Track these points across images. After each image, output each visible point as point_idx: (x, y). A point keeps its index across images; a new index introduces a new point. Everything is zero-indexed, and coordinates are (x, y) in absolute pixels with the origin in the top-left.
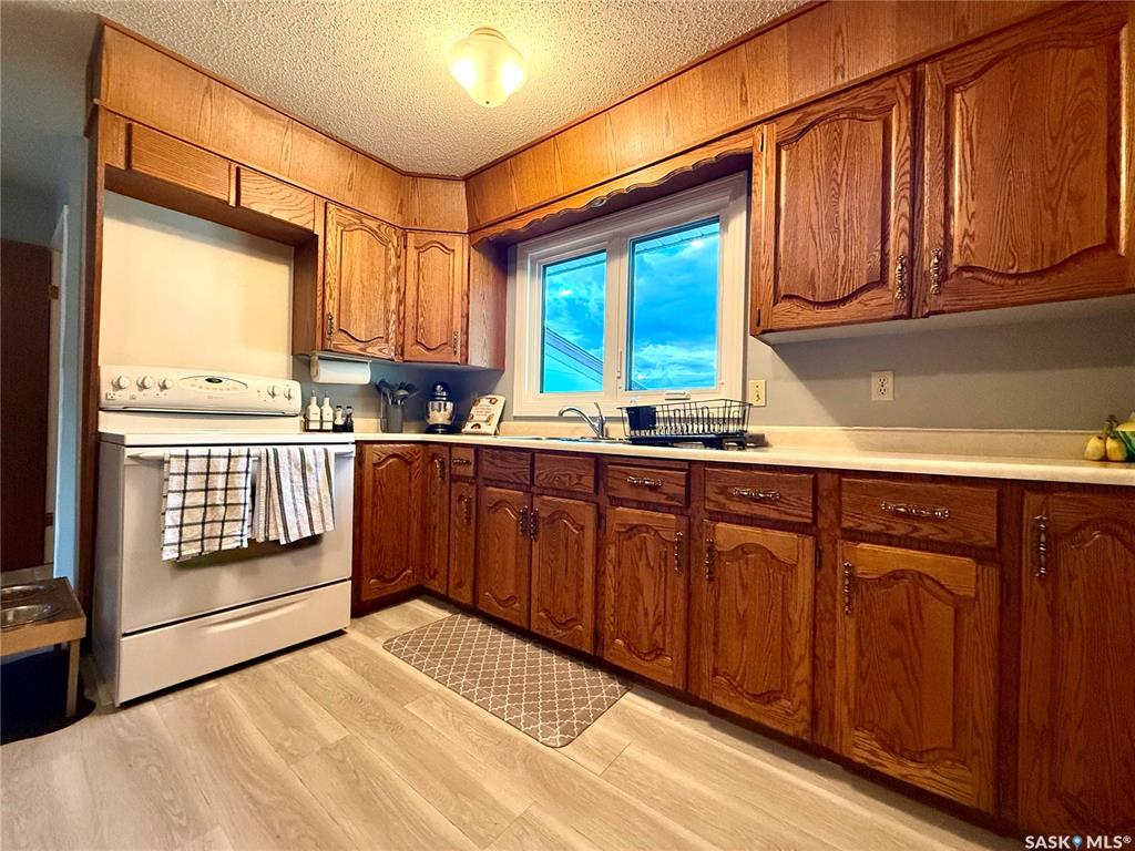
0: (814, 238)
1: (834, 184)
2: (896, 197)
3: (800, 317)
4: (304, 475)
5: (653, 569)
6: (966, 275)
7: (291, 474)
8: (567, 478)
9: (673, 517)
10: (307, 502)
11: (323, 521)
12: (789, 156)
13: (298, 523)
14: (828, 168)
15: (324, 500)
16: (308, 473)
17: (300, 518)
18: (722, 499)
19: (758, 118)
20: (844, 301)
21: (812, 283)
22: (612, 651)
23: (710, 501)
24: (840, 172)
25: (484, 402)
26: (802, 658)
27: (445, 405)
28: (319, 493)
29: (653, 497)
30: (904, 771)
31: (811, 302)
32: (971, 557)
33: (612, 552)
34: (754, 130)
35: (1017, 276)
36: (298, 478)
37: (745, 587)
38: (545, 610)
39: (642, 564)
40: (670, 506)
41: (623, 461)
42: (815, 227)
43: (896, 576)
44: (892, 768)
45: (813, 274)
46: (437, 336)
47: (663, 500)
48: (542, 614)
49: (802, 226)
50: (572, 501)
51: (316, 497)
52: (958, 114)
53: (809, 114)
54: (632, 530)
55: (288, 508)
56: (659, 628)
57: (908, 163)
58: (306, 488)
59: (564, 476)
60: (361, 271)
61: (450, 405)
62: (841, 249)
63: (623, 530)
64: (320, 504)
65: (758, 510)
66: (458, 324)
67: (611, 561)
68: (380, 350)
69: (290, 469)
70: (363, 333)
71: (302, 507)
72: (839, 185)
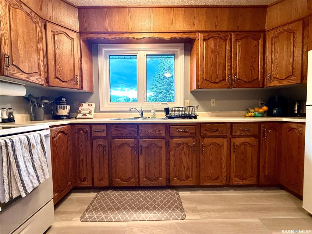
0: (212, 66)
1: (216, 54)
2: (227, 61)
3: (209, 86)
4: (30, 151)
5: (186, 155)
6: (239, 80)
7: (23, 153)
8: (154, 132)
9: (192, 139)
10: (34, 166)
11: (44, 174)
12: (206, 44)
13: (31, 181)
14: (215, 50)
15: (43, 163)
16: (32, 150)
17: (31, 178)
18: (205, 132)
19: (198, 30)
20: (217, 83)
21: (211, 77)
22: (173, 182)
23: (202, 133)
24: (217, 51)
25: (85, 105)
26: (225, 166)
27: (66, 107)
28: (40, 159)
29: (186, 134)
30: (243, 182)
31: (210, 82)
32: (253, 137)
33: (172, 153)
34: (197, 33)
35: (246, 82)
36: (27, 154)
37: (212, 154)
38: (146, 177)
39: (183, 154)
40: (191, 136)
41: (176, 124)
42: (212, 64)
43: (242, 144)
44: (241, 183)
45: (211, 75)
46: (67, 76)
47: (189, 134)
48: (145, 179)
49: (209, 63)
50: (156, 139)
51: (39, 162)
52: (238, 46)
53: (211, 35)
54: (179, 145)
55: (24, 173)
56: (188, 171)
57: (230, 54)
58: (32, 159)
59: (153, 131)
60: (23, 34)
61: (68, 107)
62: (217, 70)
63: (176, 145)
64: (41, 166)
65: (215, 134)
66: (77, 72)
67: (172, 155)
68: (37, 79)
69: (22, 150)
70: (27, 68)
71: (31, 170)
72: (217, 55)
